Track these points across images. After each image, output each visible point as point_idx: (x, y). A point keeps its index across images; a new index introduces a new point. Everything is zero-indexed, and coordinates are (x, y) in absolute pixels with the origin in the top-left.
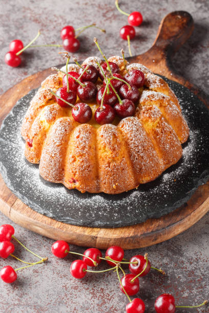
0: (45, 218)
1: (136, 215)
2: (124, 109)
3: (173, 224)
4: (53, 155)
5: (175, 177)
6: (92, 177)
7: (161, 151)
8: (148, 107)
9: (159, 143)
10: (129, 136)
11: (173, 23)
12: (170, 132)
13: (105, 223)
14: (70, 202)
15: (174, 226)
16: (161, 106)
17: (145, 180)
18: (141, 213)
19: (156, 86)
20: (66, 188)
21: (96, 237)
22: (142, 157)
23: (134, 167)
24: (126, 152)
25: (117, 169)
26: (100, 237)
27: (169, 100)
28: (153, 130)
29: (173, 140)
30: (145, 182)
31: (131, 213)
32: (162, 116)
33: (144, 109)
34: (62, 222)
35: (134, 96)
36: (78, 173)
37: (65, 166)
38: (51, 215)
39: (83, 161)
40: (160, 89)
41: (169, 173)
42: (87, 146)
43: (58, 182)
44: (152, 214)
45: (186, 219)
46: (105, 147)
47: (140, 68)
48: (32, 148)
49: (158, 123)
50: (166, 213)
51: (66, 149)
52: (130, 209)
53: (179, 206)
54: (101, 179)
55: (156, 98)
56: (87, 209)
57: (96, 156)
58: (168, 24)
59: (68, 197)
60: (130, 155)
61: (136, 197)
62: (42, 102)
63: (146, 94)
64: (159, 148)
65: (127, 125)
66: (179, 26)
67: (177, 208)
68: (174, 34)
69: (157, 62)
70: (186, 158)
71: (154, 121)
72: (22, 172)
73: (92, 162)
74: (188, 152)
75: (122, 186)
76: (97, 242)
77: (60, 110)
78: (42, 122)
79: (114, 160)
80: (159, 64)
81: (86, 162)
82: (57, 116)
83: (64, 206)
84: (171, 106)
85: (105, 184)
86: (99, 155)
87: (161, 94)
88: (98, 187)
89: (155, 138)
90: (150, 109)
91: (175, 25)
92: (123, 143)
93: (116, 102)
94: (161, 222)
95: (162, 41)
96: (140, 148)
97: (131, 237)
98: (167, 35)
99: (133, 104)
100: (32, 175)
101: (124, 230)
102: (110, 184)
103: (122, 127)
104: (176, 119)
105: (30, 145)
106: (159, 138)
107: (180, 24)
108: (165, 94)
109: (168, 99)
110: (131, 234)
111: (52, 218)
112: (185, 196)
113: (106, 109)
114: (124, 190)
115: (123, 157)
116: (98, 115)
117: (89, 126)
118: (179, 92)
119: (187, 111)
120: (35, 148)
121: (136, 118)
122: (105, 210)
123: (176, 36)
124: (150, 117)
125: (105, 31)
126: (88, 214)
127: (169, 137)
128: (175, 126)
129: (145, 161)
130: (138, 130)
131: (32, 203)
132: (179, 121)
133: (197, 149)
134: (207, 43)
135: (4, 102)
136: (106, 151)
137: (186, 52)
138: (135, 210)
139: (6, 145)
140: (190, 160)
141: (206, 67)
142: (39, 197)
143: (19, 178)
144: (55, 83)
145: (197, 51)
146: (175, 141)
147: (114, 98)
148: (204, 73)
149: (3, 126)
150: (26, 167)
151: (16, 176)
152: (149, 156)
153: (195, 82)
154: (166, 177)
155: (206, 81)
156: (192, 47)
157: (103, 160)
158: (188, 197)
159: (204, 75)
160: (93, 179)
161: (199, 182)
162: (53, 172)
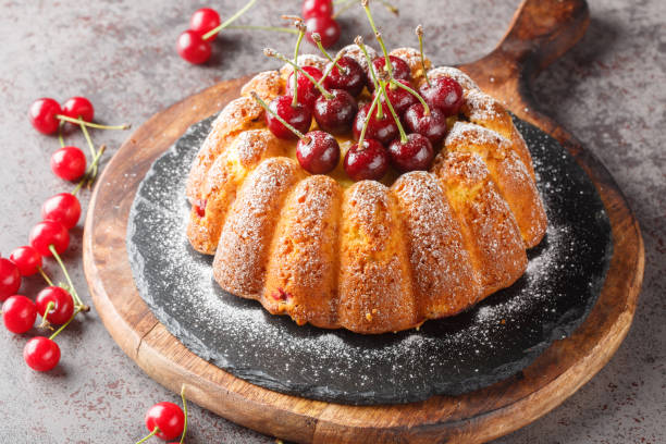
0: (212, 370)
1: (408, 384)
2: (409, 152)
3: (489, 412)
4: (245, 235)
5: (504, 317)
6: (324, 290)
7: (479, 254)
8: (462, 155)
9: (476, 235)
10: (412, 209)
11: (545, 9)
12: (504, 216)
13: (339, 392)
14: (269, 342)
15: (488, 418)
16: (490, 158)
17: (438, 310)
18: (419, 381)
19: (485, 117)
20: (266, 312)
21: (316, 421)
22: (436, 259)
23: (414, 280)
24: (402, 246)
25: (379, 279)
26: (325, 422)
27: (510, 149)
28: (466, 205)
29: (507, 233)
30: (436, 316)
31: (398, 377)
32: (489, 178)
33: (451, 159)
34: (247, 381)
35: (435, 130)
36: (293, 278)
37: (267, 261)
38: (225, 363)
39: (306, 253)
40: (491, 123)
41: (493, 305)
42: (319, 221)
43: (251, 297)
44: (443, 386)
45: (516, 407)
46: (357, 227)
47: (457, 77)
48: (204, 219)
49: (480, 191)
50: (475, 387)
51: (274, 224)
52: (398, 370)
53: (504, 376)
54: (343, 297)
55: (481, 138)
56: (304, 358)
57: (337, 246)
58: (533, 11)
59: (268, 331)
60: (409, 251)
61: (414, 346)
62: (237, 123)
63: (459, 128)
64: (477, 246)
65: (411, 188)
66: (555, 17)
67: (499, 380)
68: (544, 31)
69: (499, 82)
70: (534, 280)
71: (470, 187)
72: (176, 270)
73: (326, 259)
74: (539, 267)
75: (386, 318)
76: (317, 431)
77: (272, 142)
78: (230, 164)
79: (373, 258)
80: (502, 87)
81: (314, 257)
82: (263, 154)
83: (255, 349)
84: (512, 162)
85: (349, 308)
86: (343, 245)
87: (494, 133)
88: (335, 316)
89: (470, 224)
90: (466, 159)
91: (548, 14)
92: (398, 223)
93: (395, 137)
94: (461, 406)
95: (517, 43)
96: (433, 238)
97: (392, 429)
98: (527, 31)
99: (430, 145)
100: (197, 277)
102: (359, 308)
103: (401, 189)
104: (521, 190)
105: (201, 213)
106: (478, 224)
107: (560, 12)
108: (505, 137)
109: (506, 146)
110: (393, 423)
111: (226, 370)
112: (522, 356)
113: (368, 148)
114: (389, 328)
115: (395, 254)
116: (352, 159)
117: (328, 180)
118: (538, 146)
119: (548, 185)
120: (210, 220)
121: (433, 175)
122: (343, 366)
123: (547, 36)
124: (462, 176)
126: (304, 370)
127: (500, 225)
128: (516, 204)
129: (442, 268)
130: (432, 199)
131: (187, 334)
132: (527, 196)
133: (559, 263)
134: (613, 60)
135: (160, 128)
136: (359, 236)
137: (565, 73)
138: (408, 373)
139: (150, 212)
140: (542, 285)
141: (604, 107)
142: (204, 325)
143: (167, 280)
144: (270, 88)
145: (589, 74)
146: (512, 236)
147: (390, 129)
148: (597, 119)
149: (151, 172)
150: (188, 260)
151: (163, 277)
152: (451, 260)
153: (575, 133)
154: (485, 313)
155: (599, 135)
156: (580, 65)
157: (350, 255)
158: (527, 360)
159: (598, 123)
160: (325, 296)
161: (556, 331)
162: (241, 273)
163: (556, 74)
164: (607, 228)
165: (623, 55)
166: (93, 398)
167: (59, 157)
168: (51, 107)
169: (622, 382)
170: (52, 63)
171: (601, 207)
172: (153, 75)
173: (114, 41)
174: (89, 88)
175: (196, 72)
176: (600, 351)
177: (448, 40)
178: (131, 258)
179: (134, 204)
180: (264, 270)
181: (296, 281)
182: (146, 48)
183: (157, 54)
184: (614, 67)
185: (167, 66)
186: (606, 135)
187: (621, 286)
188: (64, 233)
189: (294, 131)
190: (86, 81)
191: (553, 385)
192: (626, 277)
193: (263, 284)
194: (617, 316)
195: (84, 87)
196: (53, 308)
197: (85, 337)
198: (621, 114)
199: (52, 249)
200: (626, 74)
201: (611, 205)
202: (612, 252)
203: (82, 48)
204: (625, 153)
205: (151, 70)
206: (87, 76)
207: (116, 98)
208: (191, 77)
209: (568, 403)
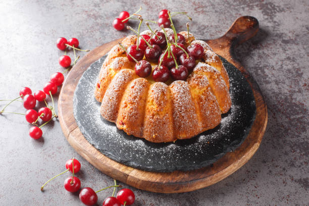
0: (93, 149)
1: (166, 165)
2: (178, 73)
3: (197, 180)
4: (111, 98)
5: (209, 140)
6: (138, 123)
7: (201, 116)
8: (199, 76)
9: (201, 108)
10: (175, 96)
11: (243, 23)
12: (213, 101)
13: (138, 165)
14: (116, 140)
15: (196, 182)
16: (211, 78)
17: (182, 136)
18: (171, 164)
19: (211, 61)
20: (117, 128)
21: (128, 175)
22: (183, 117)
23: (174, 124)
24: (170, 110)
25: (159, 122)
26: (131, 176)
27: (219, 75)
28: (198, 96)
29: (214, 108)
30: (181, 138)
31: (163, 161)
32: (209, 86)
33: (194, 77)
34: (105, 155)
35: (190, 65)
36: (126, 118)
37: (119, 109)
38: (97, 147)
39: (132, 109)
40: (214, 64)
41: (206, 135)
42: (138, 97)
43: (112, 121)
44: (180, 167)
45: (208, 178)
46: (153, 100)
47: (203, 45)
48: (100, 89)
49: (205, 91)
50: (192, 169)
51: (122, 95)
52: (164, 158)
53: (204, 165)
54: (145, 127)
55: (208, 70)
56: (128, 149)
57: (144, 107)
58: (239, 23)
59: (117, 136)
60: (173, 112)
61: (171, 149)
62: (116, 54)
63: (200, 65)
64: (201, 112)
65: (176, 87)
66: (247, 26)
67: (203, 167)
68: (242, 31)
69: (223, 47)
70: (223, 126)
71: (201, 89)
72: (88, 107)
73: (140, 112)
74: (226, 121)
75: (161, 137)
76: (128, 179)
77: (127, 63)
78: (110, 69)
79: (158, 113)
80: (223, 50)
81: (135, 110)
82: (122, 67)
83: (110, 142)
84: (219, 80)
85: (147, 132)
86: (147, 107)
87: (214, 68)
88: (142, 134)
89: (199, 103)
90: (200, 78)
91: (244, 25)
92: (170, 101)
93: (174, 66)
94: (186, 176)
95: (232, 34)
96: (183, 108)
97: (157, 183)
98: (236, 30)
99: (187, 71)
100: (96, 110)
101: (152, 175)
102: (151, 133)
103: (172, 87)
104: (222, 92)
105: (99, 87)
106: (202, 104)
107: (248, 25)
108: (218, 70)
109: (218, 74)
110: (158, 180)
111: (98, 150)
112: (213, 158)
113: (162, 69)
114: (162, 141)
115: (167, 113)
116: (155, 73)
117: (144, 80)
118: (233, 73)
119: (235, 89)
120: (101, 90)
121: (186, 83)
122: (142, 154)
123: (243, 33)
124: (198, 84)
125: (191, 19)
126: (127, 154)
127: (211, 105)
128: (219, 97)
129: (185, 120)
130: (184, 93)
131: (86, 133)
132: (224, 94)
133: (234, 121)
134: (265, 44)
135: (98, 52)
136: (153, 105)
137: (248, 47)
138: (167, 160)
139: (85, 83)
140: (226, 129)
141: (260, 60)
142: (93, 130)
143: (84, 110)
144: (131, 42)
145: (256, 48)
146: (215, 110)
147: (172, 62)
148: (257, 65)
149: (89, 68)
150: (94, 103)
151: (83, 109)
152: (189, 117)
153: (248, 69)
154: (202, 137)
155: (257, 70)
156: (254, 44)
157: (149, 111)
158: (215, 159)
159: (257, 66)
160: (138, 126)
161: (228, 149)
162: (109, 112)
163: (244, 47)
164: (254, 108)
165: (269, 42)
166: (50, 152)
167: (61, 58)
168: (64, 41)
169: (252, 170)
170: (70, 25)
171: (253, 100)
172: (104, 33)
173: (93, 20)
174: (81, 35)
175: (118, 33)
176: (244, 158)
177: (208, 31)
178: (74, 100)
179: (81, 79)
180: (117, 112)
181: (127, 118)
182: (103, 23)
183: (107, 26)
184: (265, 46)
185: (109, 30)
186: (259, 71)
187: (257, 132)
188: (55, 87)
189: (134, 59)
190: (80, 32)
191: (224, 171)
192: (259, 129)
193: (117, 117)
194: (253, 145)
195: (79, 34)
196: (43, 115)
197: (55, 127)
198: (266, 63)
199: (50, 92)
200: (269, 49)
201: (257, 99)
202: (255, 118)
203: (82, 21)
204: (266, 78)
205: (103, 31)
206: (81, 31)
207: (88, 39)
208: (116, 35)
209: (230, 177)
